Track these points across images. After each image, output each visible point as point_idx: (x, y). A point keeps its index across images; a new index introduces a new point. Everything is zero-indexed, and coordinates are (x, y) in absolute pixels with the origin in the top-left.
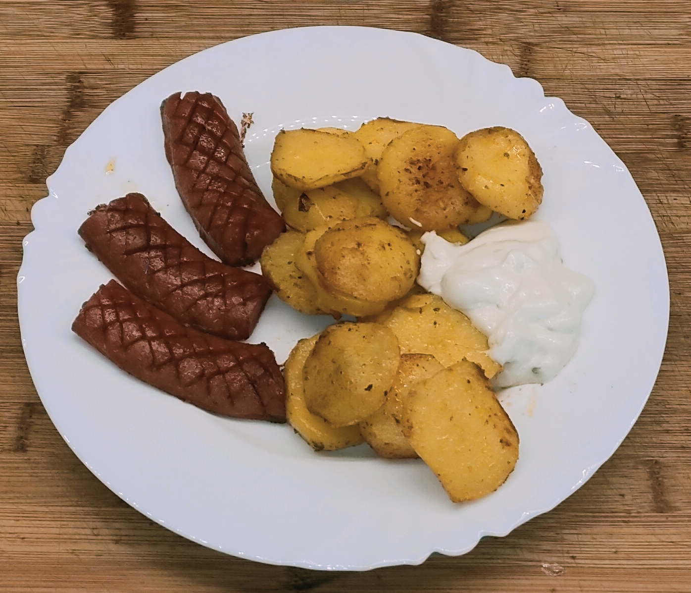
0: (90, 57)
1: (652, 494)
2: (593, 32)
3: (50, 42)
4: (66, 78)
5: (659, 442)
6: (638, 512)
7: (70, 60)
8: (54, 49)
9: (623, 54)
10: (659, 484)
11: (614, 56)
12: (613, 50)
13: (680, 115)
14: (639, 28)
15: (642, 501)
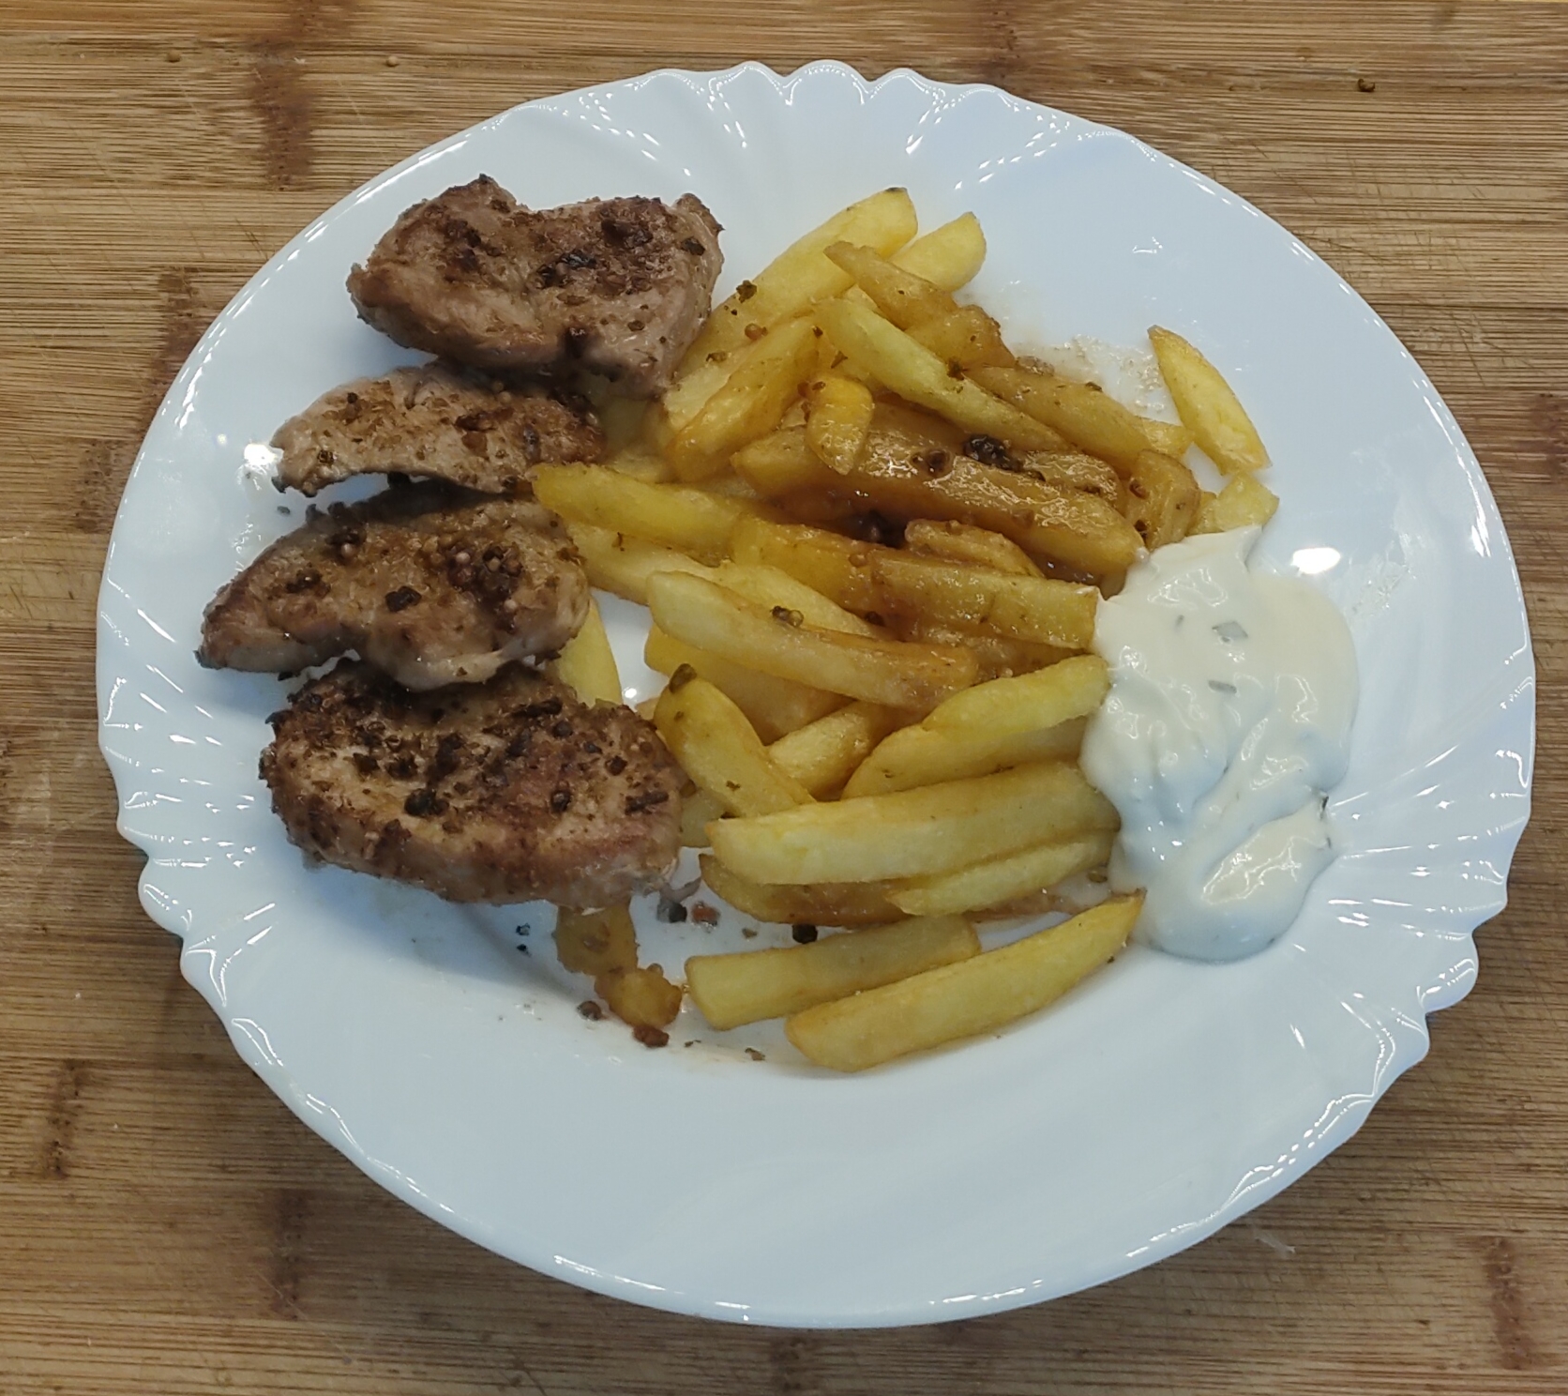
0: (211, 232)
1: (1495, 1321)
2: (1351, 190)
3: (121, 195)
4: (160, 281)
5: (1509, 1192)
6: (1462, 1366)
7: (168, 238)
8: (130, 212)
9: (1420, 245)
10: (1512, 1298)
11: (1399, 249)
12: (1395, 233)
13: (1551, 396)
14: (1456, 181)
15: (1471, 1336)
